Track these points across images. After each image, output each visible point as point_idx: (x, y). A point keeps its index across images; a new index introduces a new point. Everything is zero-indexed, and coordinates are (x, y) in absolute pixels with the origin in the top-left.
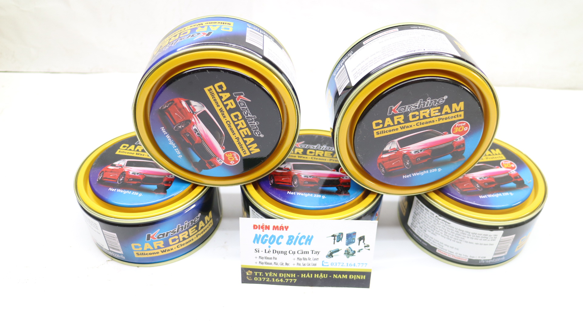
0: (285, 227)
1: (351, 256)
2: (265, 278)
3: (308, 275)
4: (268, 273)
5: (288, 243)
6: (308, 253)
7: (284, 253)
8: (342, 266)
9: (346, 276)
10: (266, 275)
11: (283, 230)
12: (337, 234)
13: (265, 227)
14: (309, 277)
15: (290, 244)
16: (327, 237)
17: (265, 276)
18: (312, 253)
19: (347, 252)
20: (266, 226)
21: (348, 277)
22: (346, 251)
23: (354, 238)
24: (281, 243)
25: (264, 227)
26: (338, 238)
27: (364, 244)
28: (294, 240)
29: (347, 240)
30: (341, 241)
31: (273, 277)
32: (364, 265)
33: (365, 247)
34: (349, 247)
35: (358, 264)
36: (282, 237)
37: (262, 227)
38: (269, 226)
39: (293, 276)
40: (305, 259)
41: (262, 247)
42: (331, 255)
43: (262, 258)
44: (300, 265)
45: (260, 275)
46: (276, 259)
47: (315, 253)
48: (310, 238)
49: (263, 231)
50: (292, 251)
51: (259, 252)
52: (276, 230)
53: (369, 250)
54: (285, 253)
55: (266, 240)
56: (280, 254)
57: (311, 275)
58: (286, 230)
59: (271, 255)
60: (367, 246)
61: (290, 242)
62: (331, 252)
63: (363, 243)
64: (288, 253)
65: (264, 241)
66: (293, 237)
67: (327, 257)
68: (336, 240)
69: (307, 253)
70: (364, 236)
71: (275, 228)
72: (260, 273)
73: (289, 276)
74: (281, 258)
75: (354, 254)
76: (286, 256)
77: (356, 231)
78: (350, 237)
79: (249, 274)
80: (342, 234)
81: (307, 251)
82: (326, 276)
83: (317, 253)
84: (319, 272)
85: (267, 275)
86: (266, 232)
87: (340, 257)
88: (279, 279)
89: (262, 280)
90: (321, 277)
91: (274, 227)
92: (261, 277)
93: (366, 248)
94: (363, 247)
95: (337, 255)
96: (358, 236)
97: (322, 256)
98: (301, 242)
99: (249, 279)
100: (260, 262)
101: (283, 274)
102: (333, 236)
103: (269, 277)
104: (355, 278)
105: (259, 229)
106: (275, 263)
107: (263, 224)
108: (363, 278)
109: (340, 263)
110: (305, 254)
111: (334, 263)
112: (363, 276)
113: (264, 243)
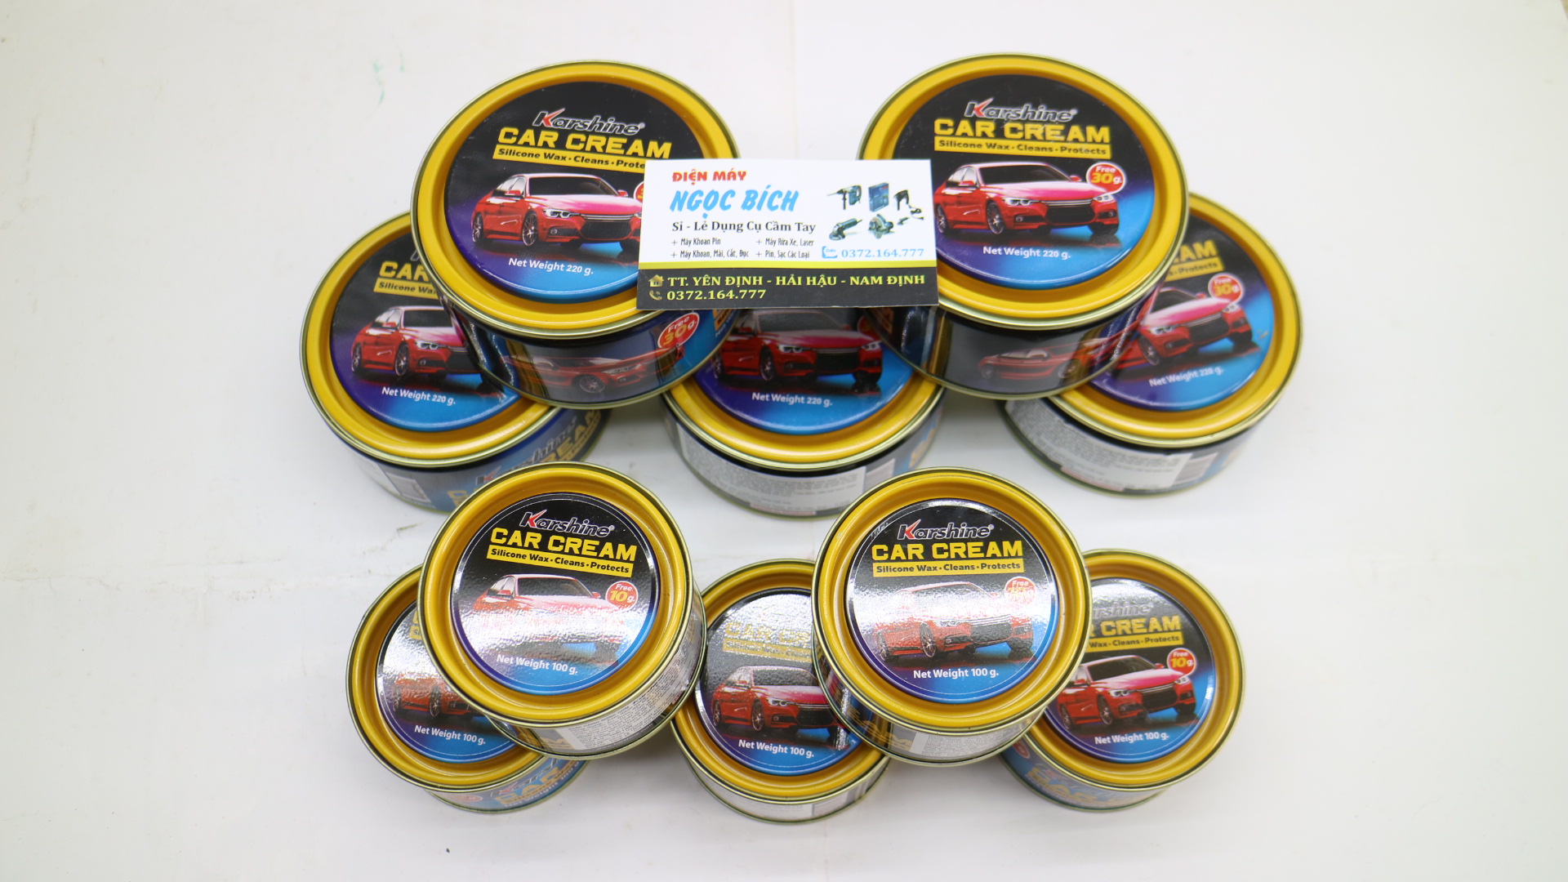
0: (739, 172)
1: (885, 234)
2: (692, 292)
3: (792, 278)
5: (744, 206)
6: (790, 229)
7: (736, 228)
8: (867, 256)
9: (880, 278)
10: (695, 283)
11: (735, 178)
12: (850, 189)
13: (696, 175)
14: (794, 283)
15: (750, 208)
16: (828, 195)
17: (692, 286)
18: (799, 229)
19: (874, 226)
20: (700, 174)
21: (885, 280)
22: (871, 223)
23: (885, 195)
24: (729, 206)
26: (850, 195)
27: (910, 207)
28: (757, 201)
29: (870, 201)
30: (858, 202)
31: (710, 288)
32: (918, 252)
33: (913, 212)
34: (878, 215)
35: (903, 250)
36: (732, 193)
37: (691, 176)
38: (705, 173)
39: (758, 282)
40: (782, 242)
41: (687, 217)
42: (839, 233)
43: (688, 243)
44: (772, 254)
46: (718, 242)
47: (803, 230)
48: (791, 197)
49: (693, 184)
50: (755, 223)
51: (681, 230)
52: (719, 179)
53: (922, 218)
54: (739, 228)
56: (728, 231)
57: (800, 279)
58: (742, 178)
59: (708, 234)
60: (917, 210)
61: (749, 203)
62: (841, 226)
63: (907, 206)
64: (745, 227)
65: (694, 203)
66: (756, 193)
67: (831, 238)
68: (847, 202)
69: (788, 227)
70: (906, 191)
71: (718, 176)
72: (682, 279)
73: (749, 283)
74: (730, 240)
75: (891, 230)
76: (740, 234)
77: (888, 182)
78: (878, 194)
79: (656, 286)
80: (859, 188)
81: (787, 224)
82: (832, 282)
83: (809, 228)
84: (817, 272)
85: (697, 284)
86: (700, 185)
87: (860, 236)
88: (725, 293)
89: (686, 296)
90: (822, 284)
91: (716, 174)
92: (684, 289)
93: (916, 215)
94: (908, 214)
95: (854, 233)
96: (893, 192)
97: (822, 235)
98: (774, 204)
99: (654, 298)
100: (682, 253)
101: (733, 279)
102: (841, 192)
103: (701, 287)
104: (900, 282)
105: (685, 180)
106: (716, 252)
107: (694, 170)
108: (919, 281)
109: (862, 250)
110: (782, 230)
111: (849, 252)
112: (920, 278)
113: (693, 208)
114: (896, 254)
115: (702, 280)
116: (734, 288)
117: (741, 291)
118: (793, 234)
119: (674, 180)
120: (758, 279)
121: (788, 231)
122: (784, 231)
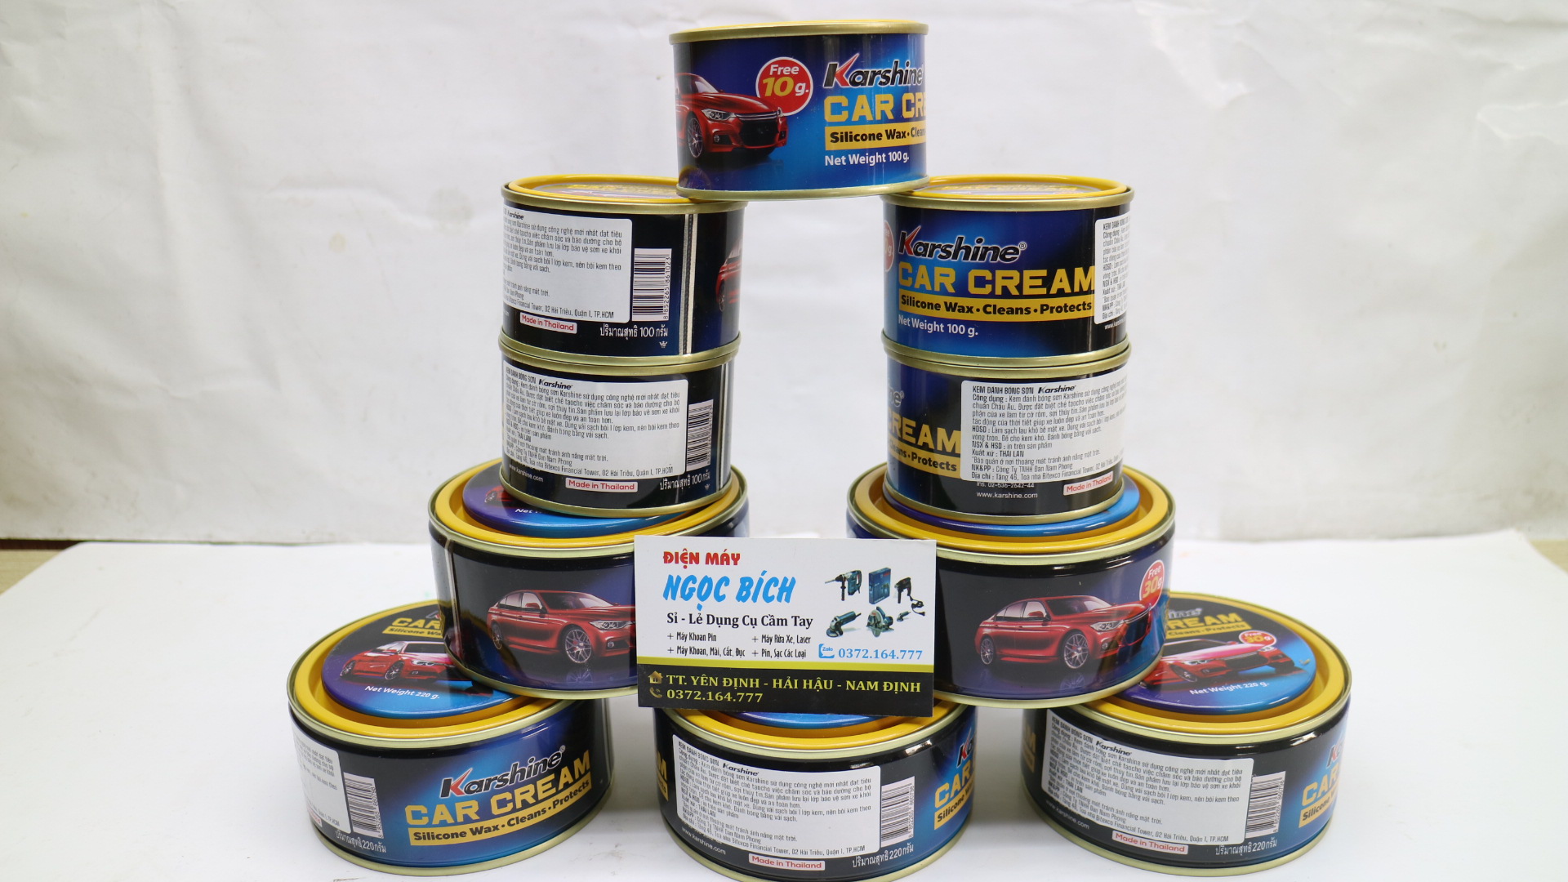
0: (733, 555)
1: (884, 631)
2: (691, 692)
3: (788, 681)
4: (698, 677)
5: (741, 598)
6: (786, 625)
7: (732, 622)
8: (864, 657)
9: (876, 683)
10: (693, 682)
11: (728, 564)
12: (849, 576)
13: (688, 556)
14: (791, 687)
15: (744, 599)
16: (826, 582)
17: (690, 686)
18: (796, 625)
19: (873, 622)
20: (691, 554)
21: (881, 686)
22: (870, 618)
23: (886, 583)
24: (724, 597)
25: (687, 558)
26: (850, 583)
27: (912, 599)
28: (752, 590)
29: (870, 590)
30: (857, 592)
31: (708, 689)
32: (916, 655)
33: (914, 606)
34: (878, 609)
35: (901, 651)
36: (725, 581)
37: (683, 558)
38: (698, 554)
39: (754, 685)
40: (779, 639)
41: (684, 607)
42: (836, 630)
43: (684, 637)
44: (768, 654)
45: (681, 683)
46: (713, 637)
47: (800, 625)
48: (788, 585)
49: (685, 567)
50: (750, 617)
52: (712, 563)
53: (923, 614)
54: (734, 623)
55: (692, 590)
56: (723, 626)
57: (796, 681)
58: (736, 564)
59: (703, 629)
60: (918, 603)
61: (744, 593)
62: (838, 620)
63: (908, 598)
64: (740, 622)
65: (687, 591)
66: (750, 580)
67: (828, 635)
68: (846, 590)
69: (784, 622)
70: (909, 579)
71: (711, 558)
72: (681, 677)
73: (746, 686)
74: (727, 637)
75: (890, 627)
76: (736, 630)
77: (889, 567)
78: (879, 580)
79: (655, 682)
80: (859, 573)
81: (783, 618)
82: (828, 686)
83: (806, 623)
84: (812, 674)
85: (695, 684)
86: (693, 569)
87: (858, 633)
88: (723, 695)
89: (686, 695)
90: (818, 688)
91: (708, 555)
92: (683, 688)
93: (917, 609)
94: (909, 609)
95: (852, 629)
96: (894, 580)
97: (818, 631)
98: (770, 595)
99: (655, 695)
100: (679, 648)
101: (730, 680)
102: (840, 579)
103: (699, 687)
104: (896, 689)
105: (677, 562)
106: (712, 650)
107: (685, 549)
108: (915, 689)
109: (859, 650)
110: (778, 625)
111: (846, 652)
112: (915, 685)
113: (686, 597)
114: (893, 656)
115: (700, 679)
116: (731, 690)
117: (738, 694)
118: (791, 630)
119: (665, 562)
120: (754, 681)
121: (784, 627)
122: (780, 626)
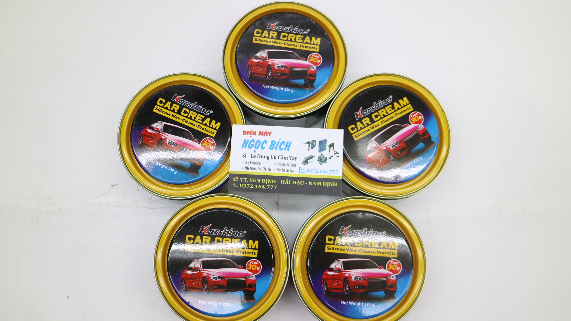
0: (269, 132)
1: (324, 163)
2: (249, 185)
3: (287, 181)
4: (252, 179)
5: (271, 148)
6: (287, 159)
7: (267, 157)
8: (316, 172)
11: (267, 135)
12: (311, 142)
13: (252, 132)
14: (288, 183)
15: (272, 149)
16: (303, 144)
17: (249, 183)
18: (291, 159)
19: (320, 159)
20: (253, 132)
21: (322, 184)
22: (319, 158)
23: (325, 145)
24: (265, 147)
25: (252, 133)
26: (311, 144)
27: (334, 151)
28: (275, 146)
29: (319, 147)
30: (314, 148)
31: (256, 183)
32: (335, 172)
33: (335, 154)
34: (322, 154)
35: (330, 170)
36: (265, 142)
37: (250, 133)
38: (256, 132)
40: (284, 165)
41: (249, 151)
42: (306, 162)
43: (248, 163)
44: (280, 170)
45: (245, 181)
46: (260, 163)
47: (292, 159)
48: (288, 144)
49: (251, 136)
50: (274, 156)
51: (246, 157)
52: (261, 135)
53: (338, 157)
55: (253, 145)
56: (264, 159)
57: (290, 181)
58: (270, 135)
59: (256, 160)
60: (337, 153)
61: (272, 146)
62: (307, 158)
64: (270, 158)
65: (251, 145)
66: (275, 142)
67: (303, 164)
68: (310, 147)
69: (286, 158)
70: (333, 143)
71: (261, 133)
72: (246, 179)
73: (271, 182)
74: (265, 163)
75: (326, 161)
76: (268, 160)
77: (326, 139)
78: (322, 143)
79: (235, 181)
80: (315, 141)
82: (302, 183)
83: (295, 159)
84: (296, 179)
85: (251, 182)
86: (254, 137)
88: (262, 186)
89: (247, 186)
90: (298, 184)
91: (260, 132)
92: (246, 183)
93: (336, 155)
94: (333, 155)
95: (312, 162)
96: (328, 144)
97: (299, 162)
98: (282, 148)
99: (235, 186)
100: (246, 167)
101: (265, 180)
102: (308, 143)
103: (253, 183)
104: (328, 185)
105: (248, 134)
106: (259, 168)
107: (251, 130)
108: (335, 185)
109: (314, 170)
110: (284, 159)
111: (309, 170)
112: (335, 184)
113: (250, 148)
114: (327, 172)
115: (253, 179)
116: (265, 184)
117: (267, 186)
118: (288, 161)
119: (244, 134)
120: (274, 181)
121: (286, 160)
122: (285, 160)
